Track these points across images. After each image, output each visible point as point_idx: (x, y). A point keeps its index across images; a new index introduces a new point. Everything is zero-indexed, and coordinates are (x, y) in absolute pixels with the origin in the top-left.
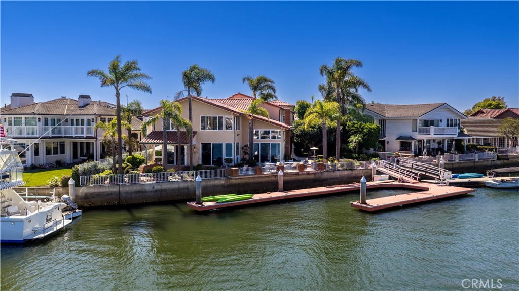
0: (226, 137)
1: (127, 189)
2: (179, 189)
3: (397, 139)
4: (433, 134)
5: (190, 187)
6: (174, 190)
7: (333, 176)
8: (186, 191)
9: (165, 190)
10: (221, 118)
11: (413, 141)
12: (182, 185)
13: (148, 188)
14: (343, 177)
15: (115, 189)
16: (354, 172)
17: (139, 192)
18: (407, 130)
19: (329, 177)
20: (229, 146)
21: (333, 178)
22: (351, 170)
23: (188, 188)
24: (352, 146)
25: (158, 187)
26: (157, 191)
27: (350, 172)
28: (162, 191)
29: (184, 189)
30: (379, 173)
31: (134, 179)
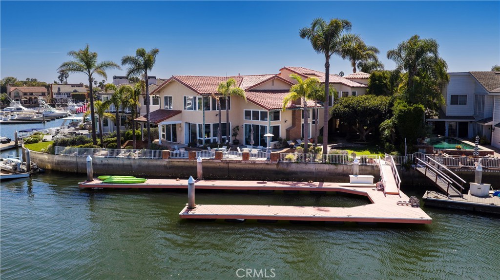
1: (82, 160)
2: (124, 165)
5: (133, 164)
6: (119, 165)
7: (305, 170)
8: (130, 167)
9: (111, 165)
12: (126, 162)
13: (98, 162)
14: (322, 172)
15: (75, 160)
19: (298, 170)
21: (305, 172)
22: (335, 164)
23: (131, 165)
26: (104, 165)
27: (332, 167)
29: (127, 165)
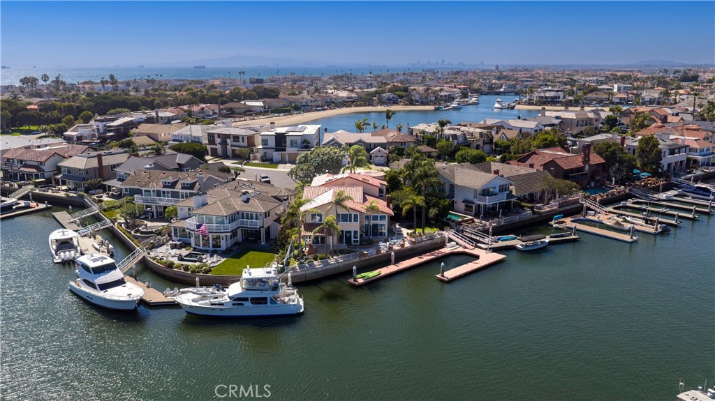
0: (354, 226)
1: (309, 272)
3: (463, 202)
4: (488, 201)
7: (421, 246)
9: (330, 270)
10: (351, 215)
11: (474, 206)
13: (320, 270)
15: (304, 273)
16: (434, 241)
17: (316, 272)
18: (470, 197)
20: (356, 232)
22: (433, 239)
24: (431, 215)
25: (324, 268)
28: (326, 270)
29: (339, 269)
30: (450, 240)
31: (311, 264)
